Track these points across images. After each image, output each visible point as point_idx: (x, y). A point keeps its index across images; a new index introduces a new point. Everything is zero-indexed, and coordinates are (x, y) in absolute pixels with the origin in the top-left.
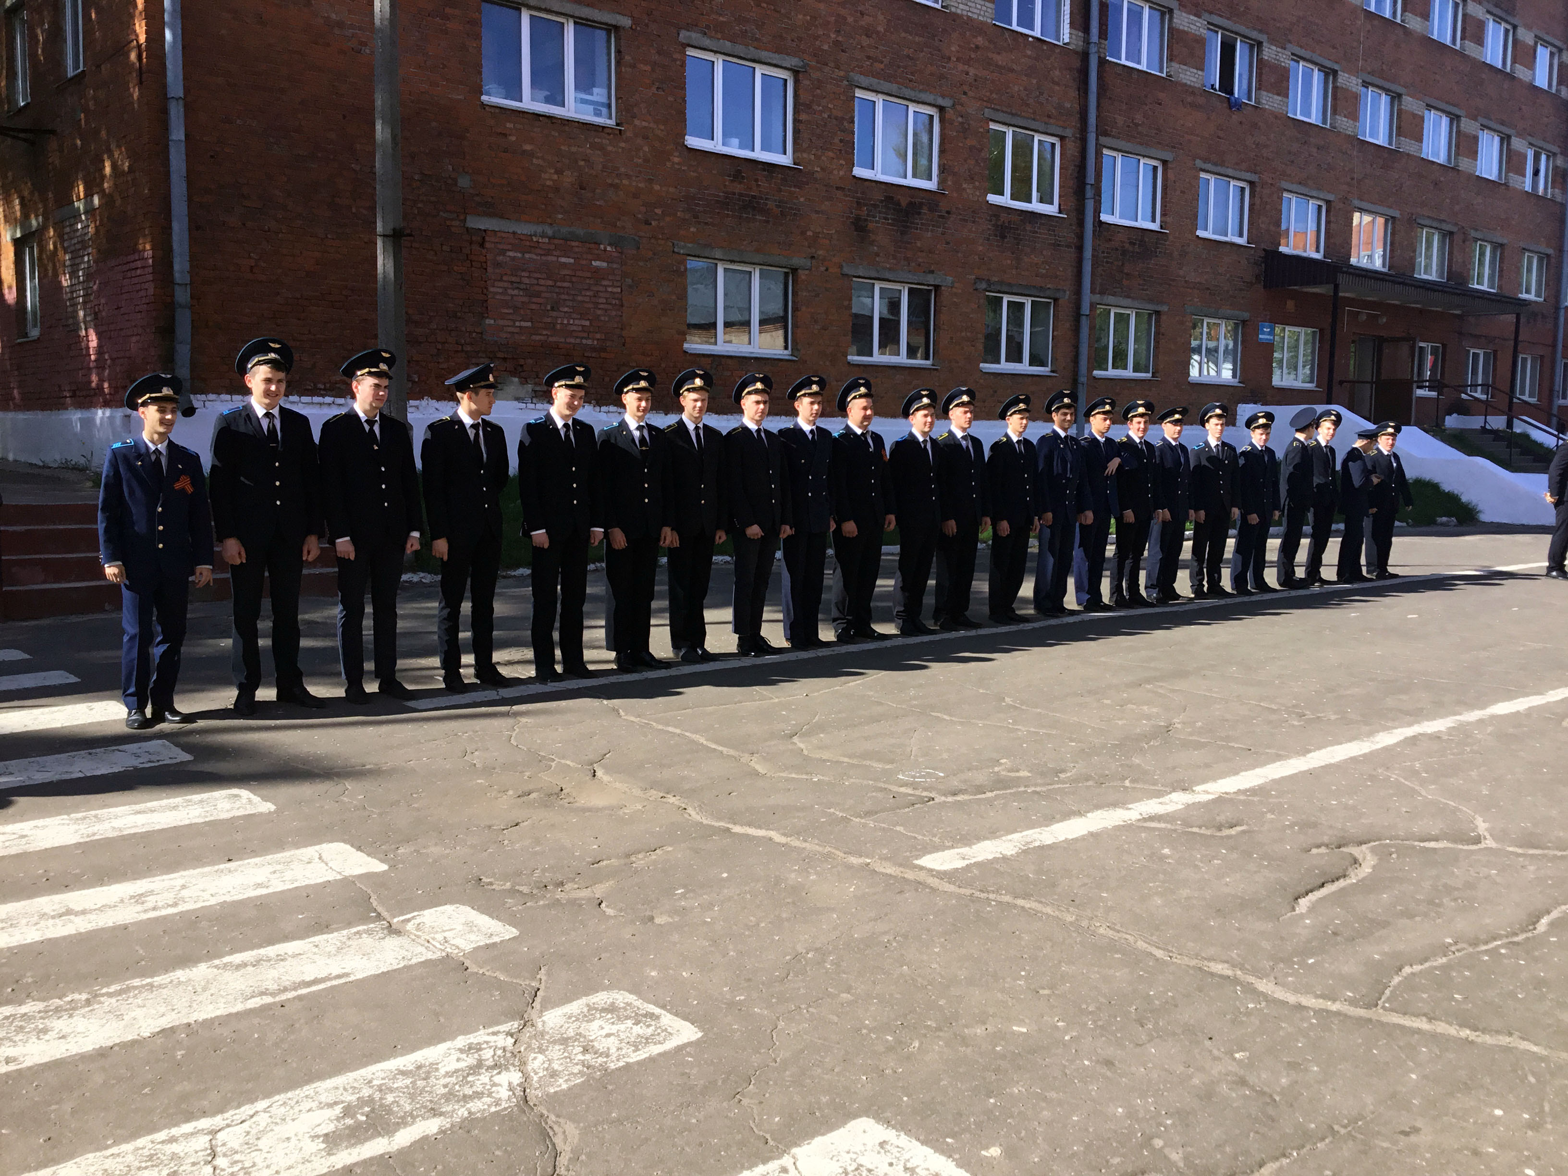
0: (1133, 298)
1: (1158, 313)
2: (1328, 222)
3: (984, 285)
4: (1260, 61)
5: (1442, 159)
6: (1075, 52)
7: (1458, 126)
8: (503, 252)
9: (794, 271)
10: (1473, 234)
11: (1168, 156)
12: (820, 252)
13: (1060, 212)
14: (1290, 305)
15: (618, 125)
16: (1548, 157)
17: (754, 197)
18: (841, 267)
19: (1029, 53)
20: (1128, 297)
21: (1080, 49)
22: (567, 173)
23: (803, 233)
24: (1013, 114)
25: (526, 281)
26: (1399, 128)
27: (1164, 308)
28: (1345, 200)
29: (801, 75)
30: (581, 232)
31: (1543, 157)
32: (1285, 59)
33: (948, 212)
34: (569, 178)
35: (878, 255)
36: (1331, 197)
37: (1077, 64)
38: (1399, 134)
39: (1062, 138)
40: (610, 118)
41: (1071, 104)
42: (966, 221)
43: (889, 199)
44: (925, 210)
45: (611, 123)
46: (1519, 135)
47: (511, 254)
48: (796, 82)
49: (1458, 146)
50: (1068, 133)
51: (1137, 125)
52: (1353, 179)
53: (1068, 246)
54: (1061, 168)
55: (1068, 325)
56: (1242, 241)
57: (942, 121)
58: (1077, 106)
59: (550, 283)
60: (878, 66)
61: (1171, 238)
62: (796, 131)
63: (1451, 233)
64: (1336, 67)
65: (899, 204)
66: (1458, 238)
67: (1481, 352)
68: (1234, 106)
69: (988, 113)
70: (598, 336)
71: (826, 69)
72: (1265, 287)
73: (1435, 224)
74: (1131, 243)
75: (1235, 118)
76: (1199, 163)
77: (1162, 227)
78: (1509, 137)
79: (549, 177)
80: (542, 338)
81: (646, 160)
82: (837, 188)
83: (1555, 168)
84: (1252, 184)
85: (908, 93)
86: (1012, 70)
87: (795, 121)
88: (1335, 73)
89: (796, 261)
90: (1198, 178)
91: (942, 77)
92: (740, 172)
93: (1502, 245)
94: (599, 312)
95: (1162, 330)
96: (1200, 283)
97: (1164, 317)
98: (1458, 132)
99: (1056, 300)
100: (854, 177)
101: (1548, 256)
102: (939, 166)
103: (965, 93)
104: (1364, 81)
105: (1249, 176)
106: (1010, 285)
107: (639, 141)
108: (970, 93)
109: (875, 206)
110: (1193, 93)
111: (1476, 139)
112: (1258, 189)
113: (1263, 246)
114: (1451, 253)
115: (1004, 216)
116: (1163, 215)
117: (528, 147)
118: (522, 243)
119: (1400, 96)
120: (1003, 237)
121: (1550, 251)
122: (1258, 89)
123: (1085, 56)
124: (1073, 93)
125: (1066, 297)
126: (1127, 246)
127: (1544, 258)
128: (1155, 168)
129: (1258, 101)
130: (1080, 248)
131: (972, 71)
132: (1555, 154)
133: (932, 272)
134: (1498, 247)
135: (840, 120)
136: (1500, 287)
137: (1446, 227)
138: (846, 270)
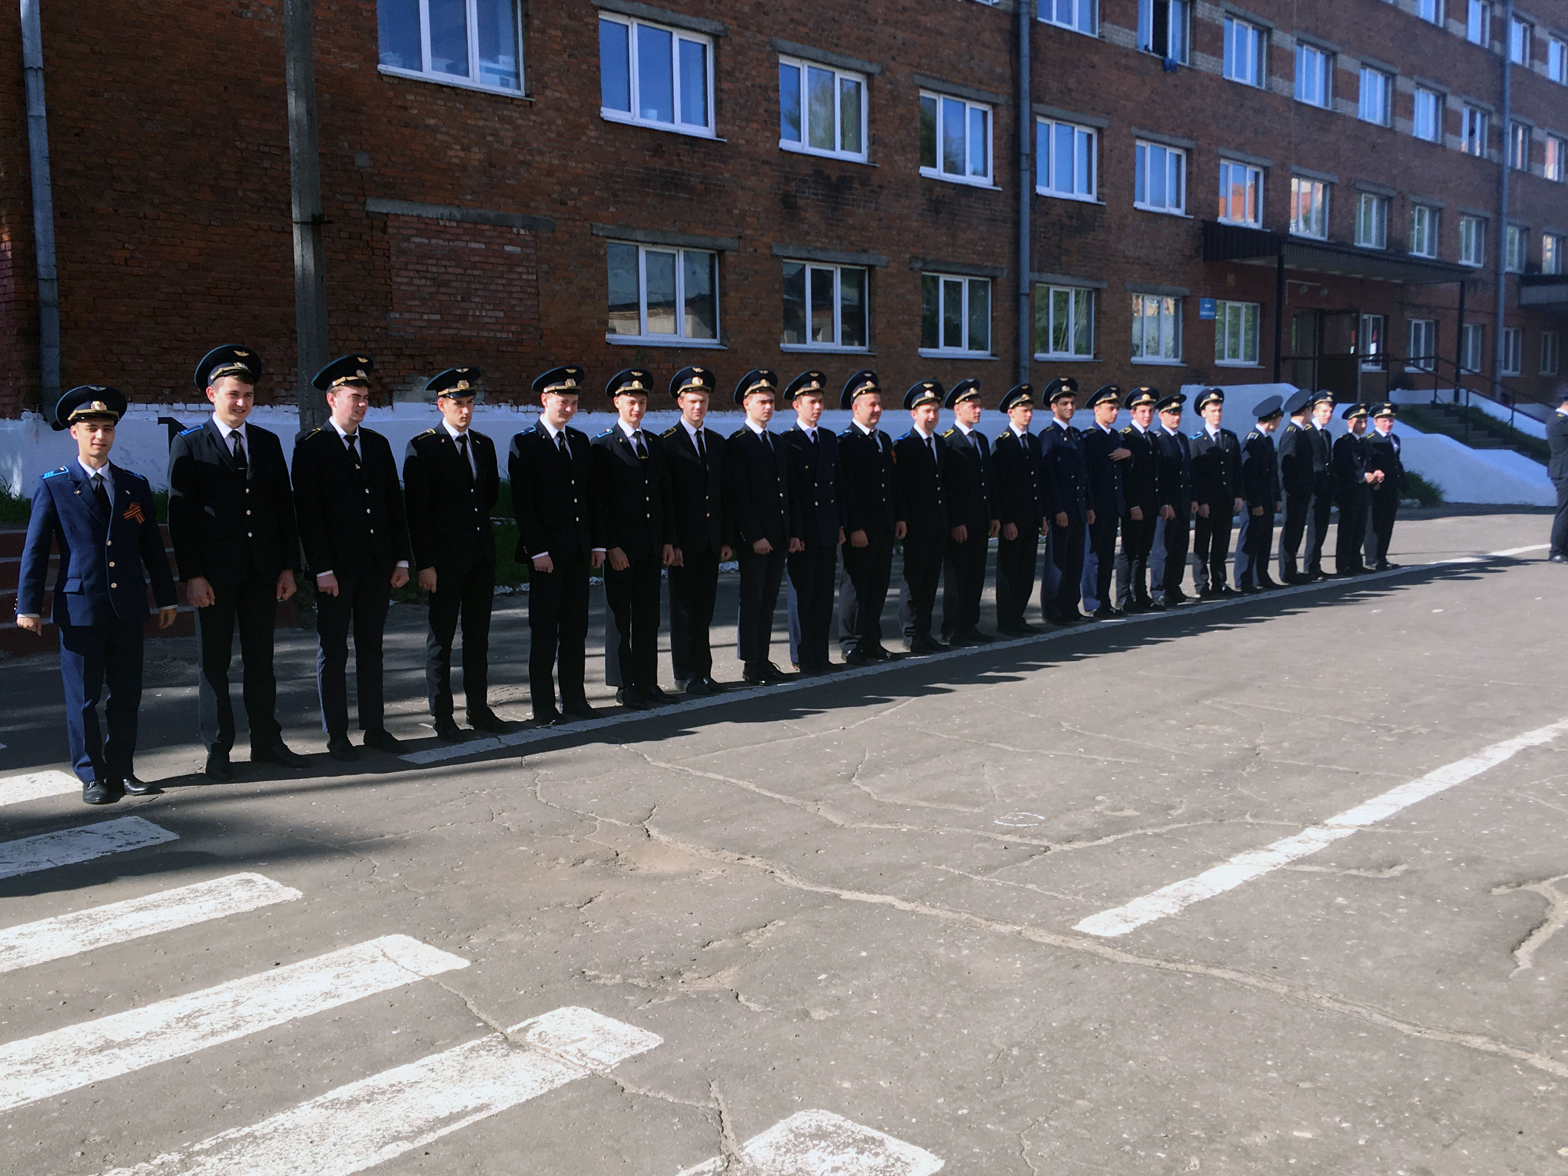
0: (1072, 276)
1: (1098, 291)
2: (1266, 190)
3: (919, 265)
4: (1193, 20)
5: (1378, 120)
6: (1006, 13)
7: (1394, 85)
8: (407, 239)
9: (721, 252)
10: (1413, 198)
11: (1103, 123)
12: (748, 232)
13: (995, 184)
14: (1231, 279)
15: (527, 96)
16: (1483, 116)
17: (676, 173)
18: (770, 248)
19: (958, 14)
20: (1066, 274)
21: (1010, 10)
22: (476, 149)
23: (729, 211)
24: (944, 81)
25: (434, 269)
26: (1335, 87)
27: (1104, 285)
28: (1283, 166)
29: (721, 41)
30: (492, 214)
31: (1478, 117)
32: (1218, 17)
33: (880, 187)
34: (477, 155)
35: (808, 233)
36: (1267, 163)
37: (1006, 24)
38: (1334, 95)
39: (994, 106)
40: (519, 88)
41: (1002, 69)
42: (899, 196)
43: (818, 173)
44: (856, 185)
45: (520, 93)
46: (1454, 93)
47: (417, 240)
48: (717, 48)
49: (1394, 106)
50: (1001, 100)
51: (1070, 90)
52: (1290, 143)
53: (1004, 221)
54: (994, 138)
55: (1007, 305)
56: (1179, 212)
57: (870, 89)
58: (1008, 72)
59: (460, 271)
60: (803, 30)
61: (1108, 210)
62: (718, 102)
63: (1390, 199)
64: (1271, 25)
65: (828, 178)
66: (1397, 203)
67: (1423, 323)
68: (1168, 67)
69: (918, 80)
70: (513, 328)
71: (748, 34)
72: (1204, 260)
73: (1374, 189)
74: (1070, 218)
75: (1170, 80)
76: (1135, 130)
77: (1098, 199)
78: (1444, 96)
79: (455, 154)
80: (452, 332)
81: (560, 134)
82: (765, 162)
83: (1491, 127)
84: (1188, 151)
85: (833, 58)
86: (941, 33)
87: (717, 90)
88: (1269, 31)
89: (724, 241)
90: (1133, 146)
91: (869, 41)
92: (660, 146)
93: (1440, 209)
94: (513, 302)
95: (1103, 308)
96: (1139, 258)
97: (1104, 295)
98: (1394, 91)
99: (994, 279)
100: (781, 149)
101: (1487, 220)
102: (869, 137)
103: (893, 59)
104: (1298, 39)
105: (1186, 143)
106: (947, 263)
107: (552, 114)
108: (899, 59)
109: (805, 181)
110: (1127, 55)
111: (1411, 99)
112: (1195, 157)
113: (1201, 217)
114: (1390, 220)
115: (938, 190)
116: (1100, 185)
117: (432, 121)
118: (429, 228)
119: (1335, 54)
120: (938, 212)
121: (1488, 214)
122: (1193, 49)
123: (1015, 17)
124: (1004, 57)
125: (1004, 276)
126: (1066, 220)
127: (1483, 222)
128: (1090, 137)
129: (1192, 62)
130: (1017, 223)
131: (900, 35)
132: (1489, 113)
133: (865, 251)
134: (1436, 211)
135: (765, 89)
136: (1440, 254)
137: (1384, 191)
138: (777, 251)
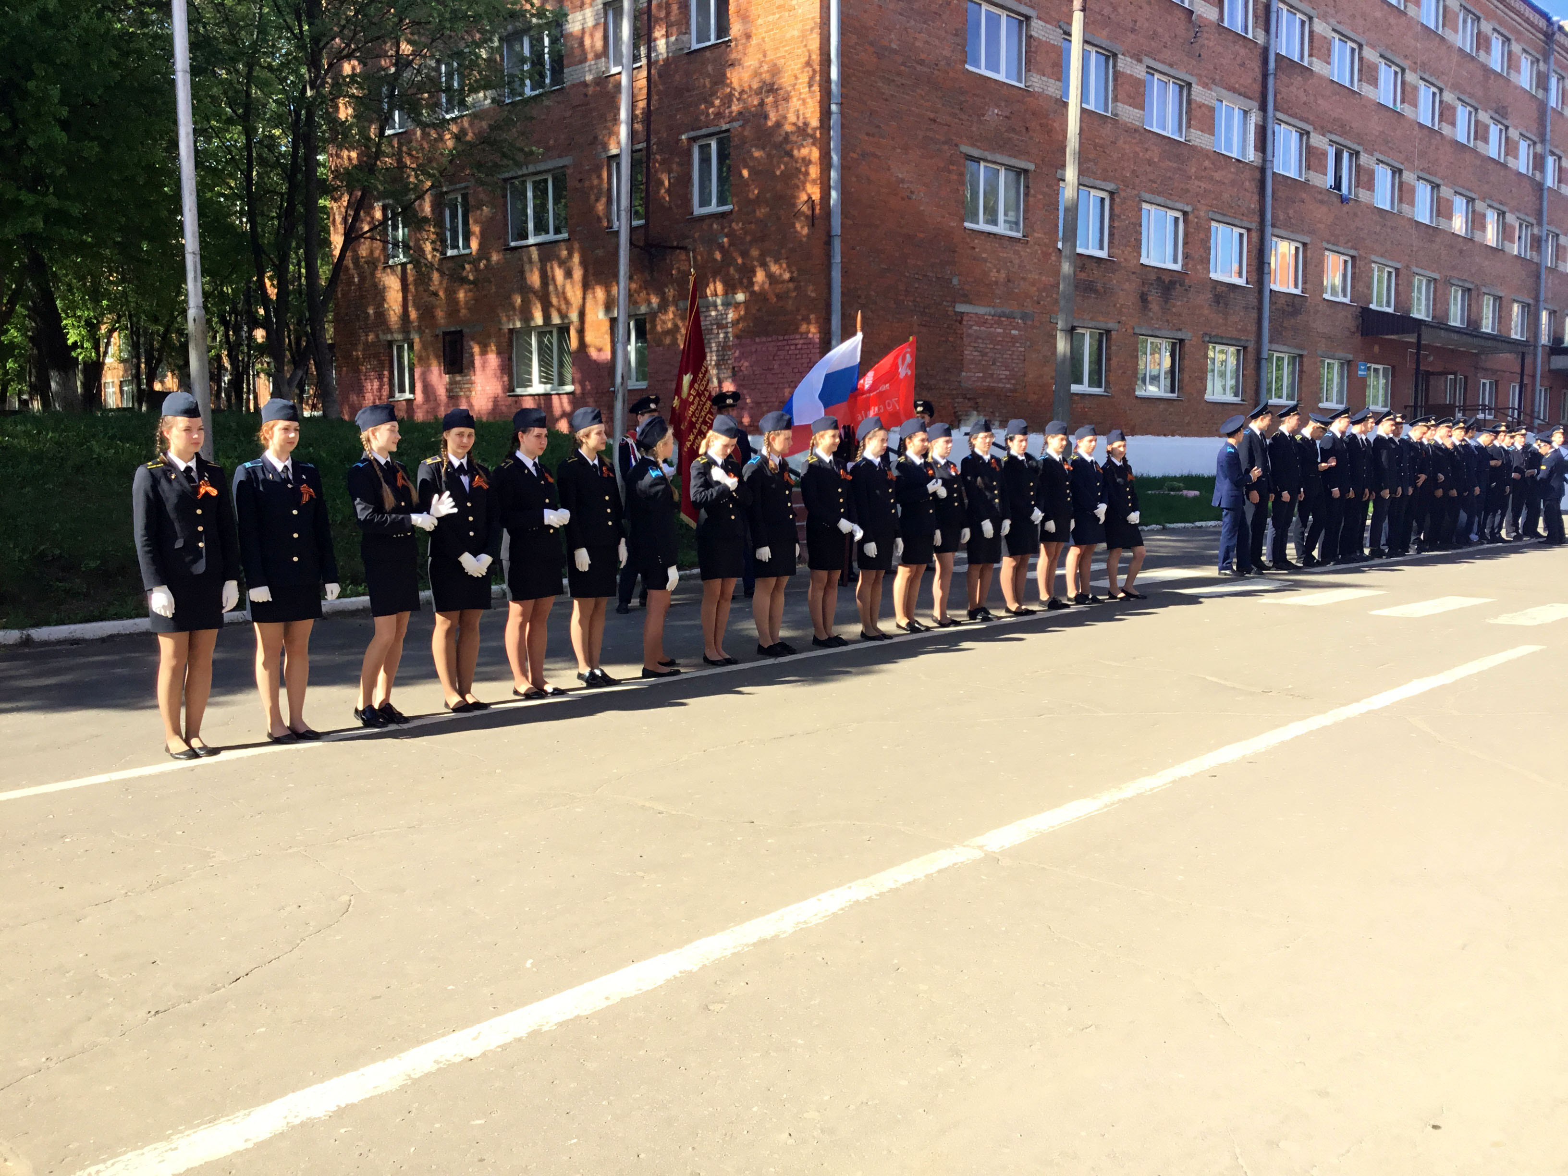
0: (1289, 346)
1: (1301, 356)
2: (1397, 285)
3: (1207, 339)
4: (1358, 166)
5: (1462, 233)
6: (1257, 167)
7: (1473, 207)
8: (971, 327)
9: (1108, 332)
10: (1484, 290)
11: (1307, 240)
12: (1124, 318)
13: (1247, 283)
14: (1376, 348)
15: (1024, 236)
16: (1527, 227)
17: (1091, 281)
18: (1133, 328)
19: (1233, 170)
20: (1284, 345)
21: (1260, 165)
22: (1002, 271)
23: (1115, 305)
24: (1224, 215)
25: (981, 345)
26: (1438, 210)
27: (1305, 353)
28: (1408, 267)
29: (1115, 196)
30: (1007, 311)
31: (1524, 227)
32: (1372, 163)
33: (1190, 287)
34: (1003, 275)
35: (1152, 319)
36: (1398, 266)
37: (1257, 175)
38: (1438, 215)
39: (1249, 230)
40: (1018, 231)
41: (1254, 206)
42: (1199, 292)
43: (1159, 279)
44: (1178, 286)
45: (1019, 235)
46: (1511, 211)
47: (975, 328)
48: (1112, 200)
49: (1473, 222)
50: (1254, 226)
51: (1290, 218)
52: (1412, 251)
53: (1253, 308)
54: (1248, 252)
55: (1252, 366)
56: (1347, 300)
57: (1185, 221)
58: (1258, 206)
59: (992, 346)
60: (1155, 185)
61: (1309, 300)
62: (1111, 235)
63: (1469, 290)
64: (1402, 167)
65: (1164, 282)
66: (1474, 293)
67: (1487, 382)
68: (1343, 200)
69: (1211, 215)
70: (1013, 382)
71: (1129, 190)
72: (1362, 335)
73: (1460, 283)
74: (1288, 305)
75: (1346, 208)
76: (1325, 245)
77: (1302, 292)
78: (1504, 213)
79: (993, 275)
80: (987, 384)
81: (1039, 260)
82: (1133, 273)
83: (1533, 235)
84: (1353, 257)
85: (1169, 203)
86: (1224, 183)
87: (1111, 227)
88: (1400, 171)
89: (1111, 325)
90: (1323, 255)
91: (1187, 191)
92: (1084, 264)
93: (1501, 297)
94: (1014, 365)
95: (1305, 369)
96: (1325, 333)
97: (1305, 360)
98: (1474, 211)
99: (1245, 348)
100: (1142, 264)
101: (1529, 305)
102: (1183, 253)
103: (1199, 202)
104: (1418, 177)
105: (1353, 252)
106: (1222, 338)
107: (1037, 247)
108: (1202, 201)
109: (1152, 284)
110: (1320, 193)
111: (1484, 216)
112: (1358, 262)
113: (1360, 304)
114: (1469, 305)
115: (1219, 289)
116: (1305, 282)
117: (984, 255)
118: (982, 321)
119: (1438, 186)
120: (1218, 303)
121: (1531, 301)
122: (1357, 186)
123: (1263, 170)
124: (1256, 197)
125: (1251, 346)
126: (1286, 307)
127: (1525, 306)
128: (1298, 249)
129: (1356, 195)
130: (1260, 310)
131: (1203, 185)
132: (1532, 225)
133: (1180, 330)
134: (1498, 299)
135: (1134, 224)
136: (1499, 331)
137: (1467, 285)
138: (1137, 331)
